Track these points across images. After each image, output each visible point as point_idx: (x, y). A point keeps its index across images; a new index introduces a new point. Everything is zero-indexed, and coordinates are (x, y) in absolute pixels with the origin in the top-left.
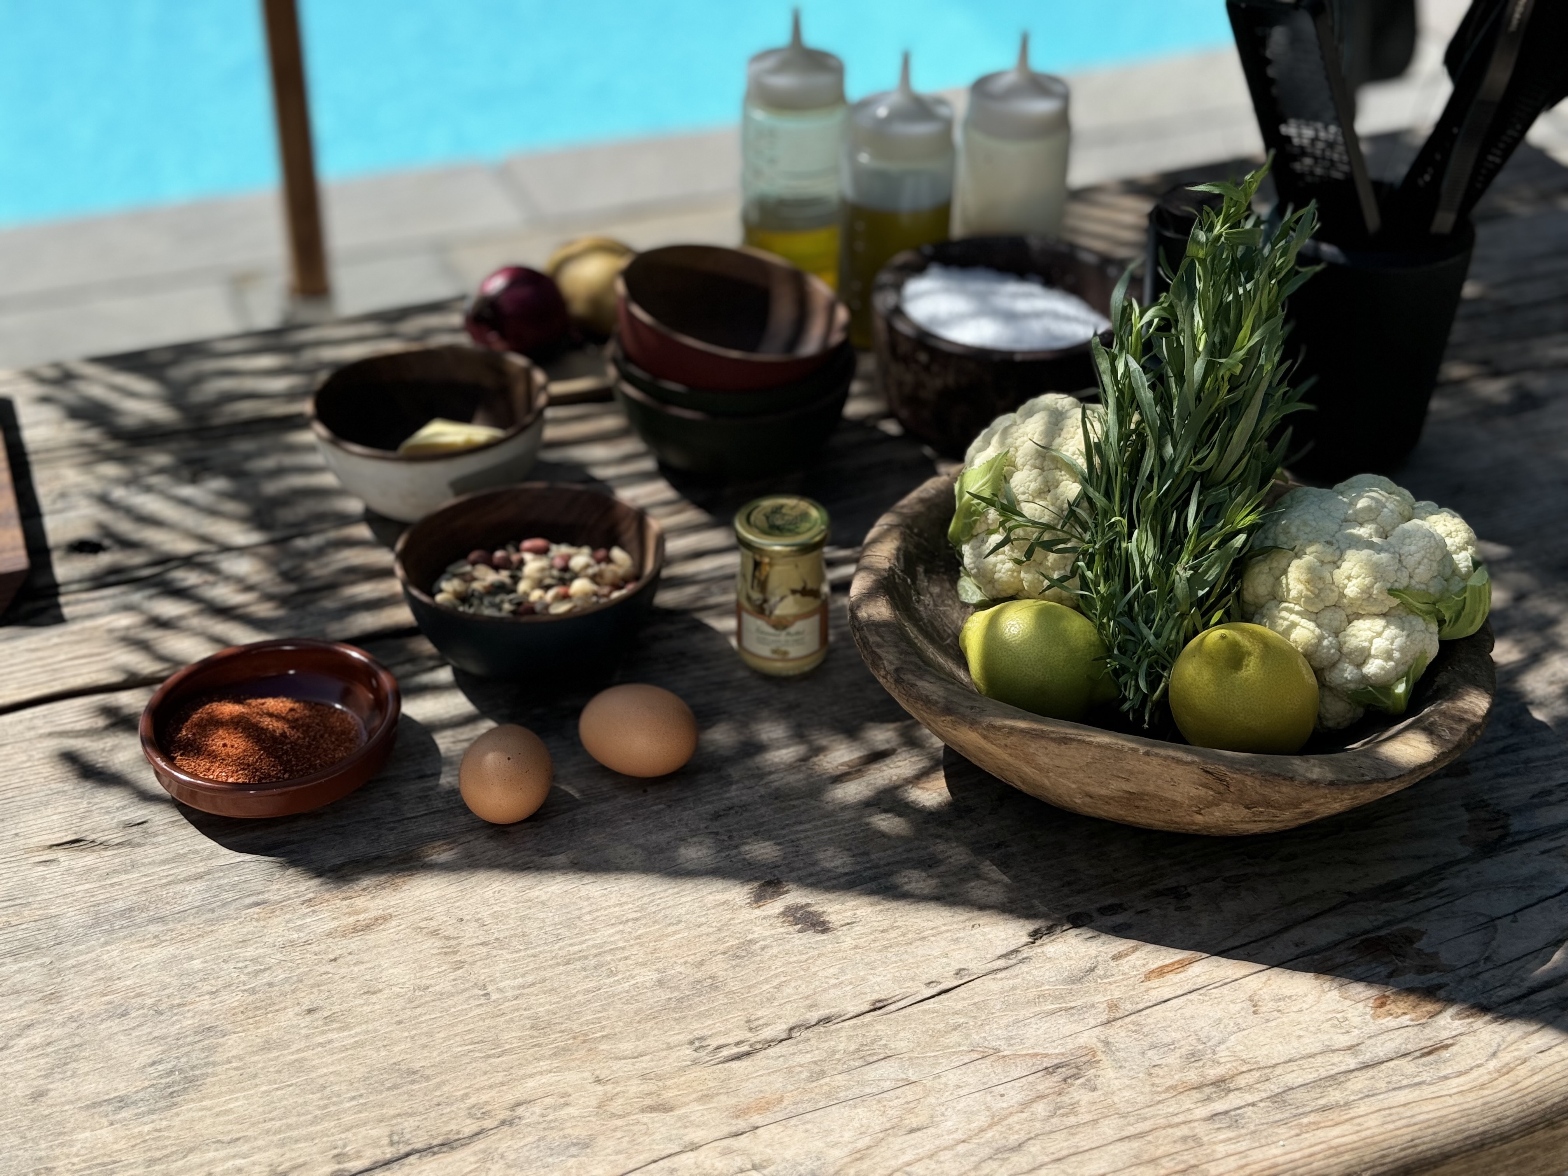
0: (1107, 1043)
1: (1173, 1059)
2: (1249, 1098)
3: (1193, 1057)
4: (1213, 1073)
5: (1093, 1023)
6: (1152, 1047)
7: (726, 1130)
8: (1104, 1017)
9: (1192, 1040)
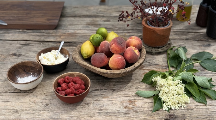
0: (93, 102)
1: (99, 106)
2: (103, 112)
3: (101, 106)
4: (102, 108)
5: (94, 100)
6: (98, 104)
7: (50, 99)
8: (96, 100)
9: (102, 105)
